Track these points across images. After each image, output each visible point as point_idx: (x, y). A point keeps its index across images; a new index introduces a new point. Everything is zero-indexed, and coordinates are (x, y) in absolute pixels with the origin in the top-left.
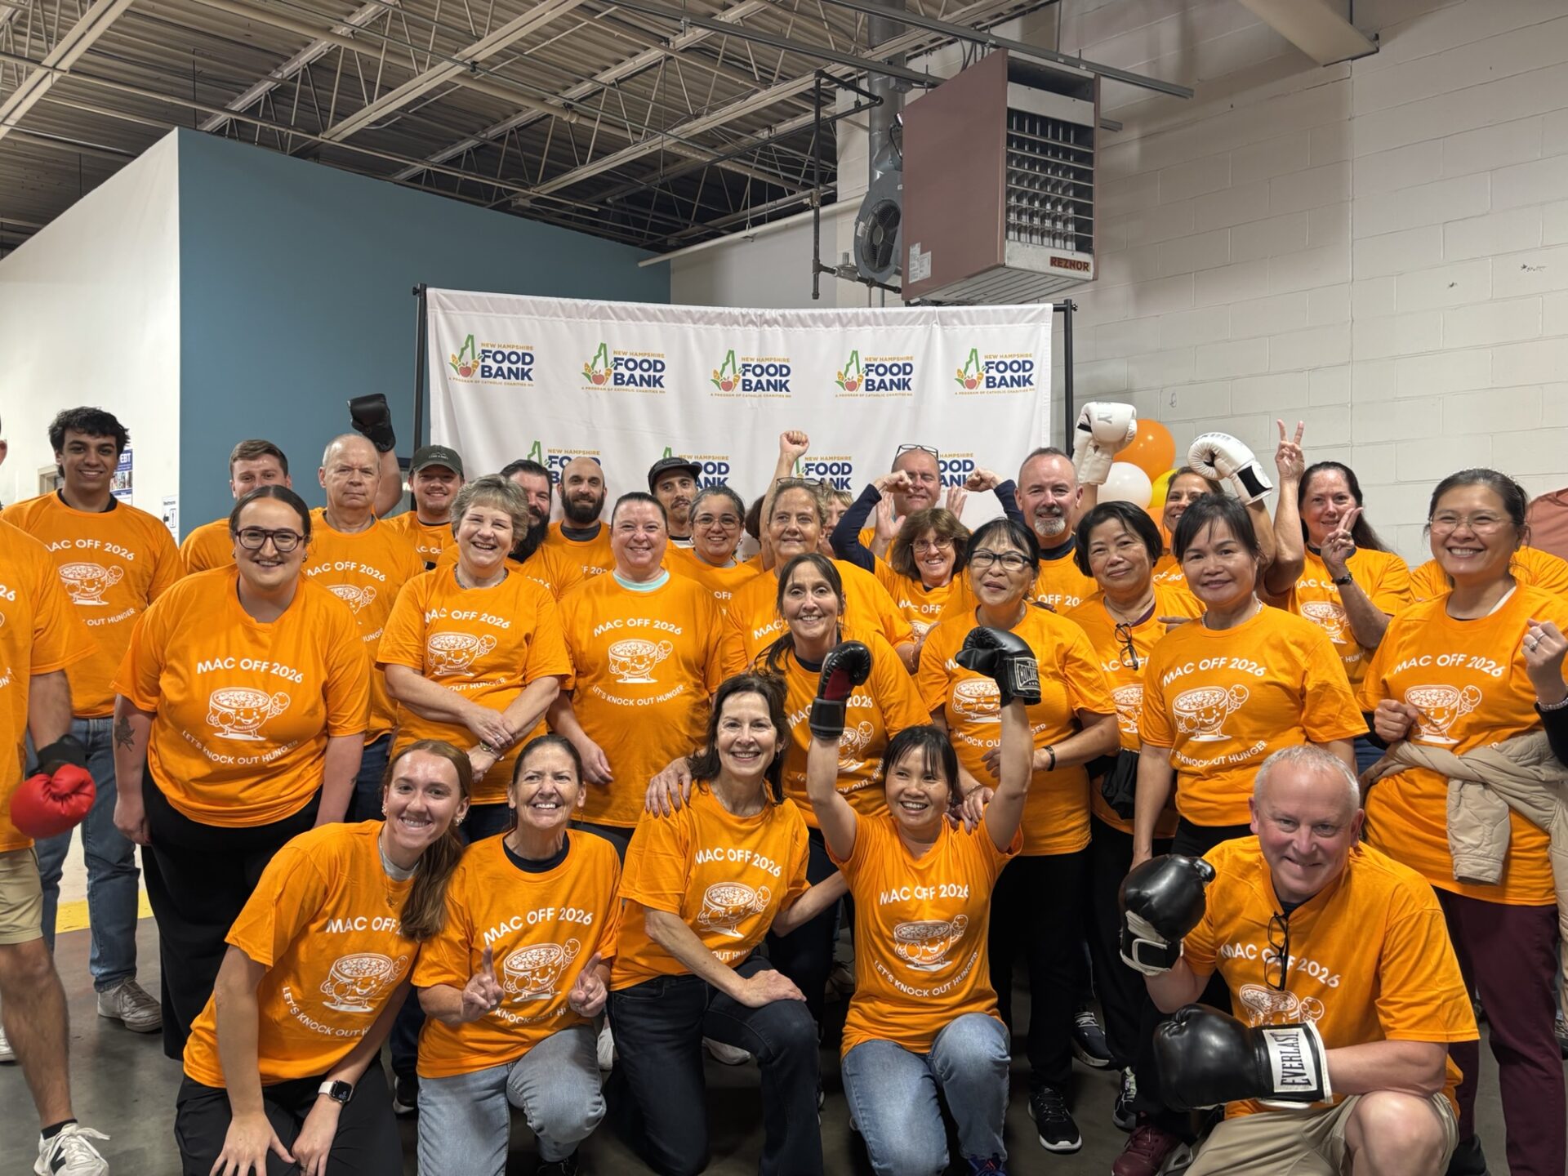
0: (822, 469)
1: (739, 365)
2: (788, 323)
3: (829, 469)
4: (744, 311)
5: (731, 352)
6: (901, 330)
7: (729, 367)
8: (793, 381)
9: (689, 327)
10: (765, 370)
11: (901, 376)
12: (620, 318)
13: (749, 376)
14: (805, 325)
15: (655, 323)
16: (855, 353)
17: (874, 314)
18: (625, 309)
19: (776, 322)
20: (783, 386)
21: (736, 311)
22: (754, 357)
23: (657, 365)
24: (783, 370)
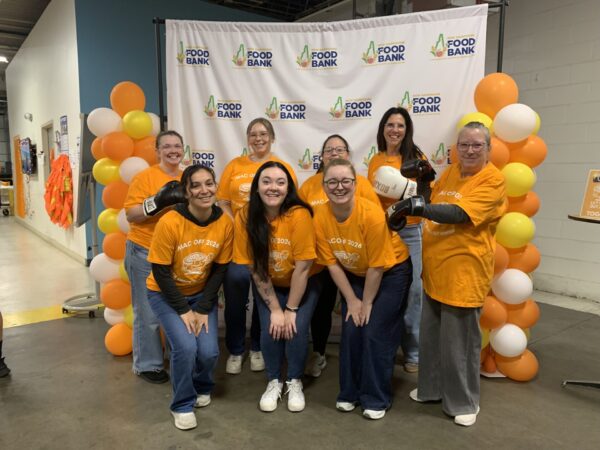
0: (354, 106)
1: (310, 53)
2: (335, 29)
3: (358, 106)
4: (313, 24)
5: (306, 47)
6: (398, 28)
7: (305, 54)
8: (339, 60)
9: (285, 35)
10: (324, 55)
11: (398, 53)
12: (249, 31)
13: (316, 59)
14: (344, 29)
15: (268, 34)
16: (372, 42)
17: (383, 21)
18: (251, 26)
19: (329, 29)
20: (334, 63)
21: (309, 24)
22: (318, 48)
23: (267, 55)
24: (333, 54)
